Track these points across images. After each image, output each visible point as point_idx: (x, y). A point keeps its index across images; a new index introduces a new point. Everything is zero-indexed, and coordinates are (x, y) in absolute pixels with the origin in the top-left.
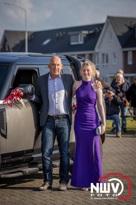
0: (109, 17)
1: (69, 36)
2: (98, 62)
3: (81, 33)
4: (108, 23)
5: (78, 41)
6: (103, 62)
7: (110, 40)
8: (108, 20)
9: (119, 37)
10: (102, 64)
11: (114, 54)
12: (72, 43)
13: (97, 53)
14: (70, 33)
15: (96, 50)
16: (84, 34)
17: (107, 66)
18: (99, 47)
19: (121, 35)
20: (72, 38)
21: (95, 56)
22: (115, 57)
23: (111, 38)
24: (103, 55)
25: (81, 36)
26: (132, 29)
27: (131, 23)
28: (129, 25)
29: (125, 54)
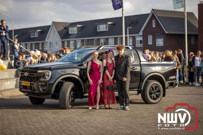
0: (53, 22)
1: (30, 33)
2: (47, 47)
3: (37, 31)
4: (53, 25)
5: (35, 36)
6: (50, 47)
10: (50, 49)
11: (57, 43)
12: (31, 37)
13: (47, 42)
14: (30, 31)
15: (46, 40)
16: (38, 32)
17: (52, 49)
18: (47, 39)
20: (31, 34)
21: (45, 44)
22: (57, 44)
23: (55, 34)
24: (50, 43)
25: (36, 33)
26: (66, 29)
27: (66, 25)
28: (65, 27)
29: (63, 42)
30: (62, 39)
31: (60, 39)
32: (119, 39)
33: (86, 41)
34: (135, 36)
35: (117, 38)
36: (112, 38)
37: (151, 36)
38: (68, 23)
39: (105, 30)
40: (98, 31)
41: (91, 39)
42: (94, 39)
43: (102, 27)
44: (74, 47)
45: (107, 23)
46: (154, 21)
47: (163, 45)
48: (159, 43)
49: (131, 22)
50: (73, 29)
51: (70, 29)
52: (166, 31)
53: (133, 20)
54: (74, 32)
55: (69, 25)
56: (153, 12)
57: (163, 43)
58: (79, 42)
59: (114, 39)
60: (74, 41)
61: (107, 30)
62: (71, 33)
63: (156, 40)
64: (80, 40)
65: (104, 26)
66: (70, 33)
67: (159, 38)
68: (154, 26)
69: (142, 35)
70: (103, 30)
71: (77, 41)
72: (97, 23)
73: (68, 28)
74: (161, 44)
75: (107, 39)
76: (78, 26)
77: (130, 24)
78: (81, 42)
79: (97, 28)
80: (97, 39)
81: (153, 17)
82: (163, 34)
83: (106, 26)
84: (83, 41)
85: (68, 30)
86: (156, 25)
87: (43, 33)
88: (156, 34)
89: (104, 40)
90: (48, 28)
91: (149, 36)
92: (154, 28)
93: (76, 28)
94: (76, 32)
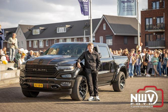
0: (19, 25)
3: (5, 32)
4: (19, 27)
7: (20, 36)
8: (19, 26)
9: (24, 34)
11: (22, 42)
19: (25, 32)
22: (22, 44)
23: (21, 35)
26: (31, 30)
27: (30, 27)
28: (29, 28)
29: (28, 42)
30: (27, 39)
31: (26, 39)
32: (75, 39)
33: (47, 41)
34: (89, 37)
35: (74, 38)
36: (70, 39)
37: (102, 37)
38: (32, 26)
39: (64, 32)
40: (57, 32)
41: (51, 40)
42: (54, 39)
43: (61, 30)
44: (37, 46)
45: (65, 26)
46: (104, 25)
47: (112, 45)
48: (109, 43)
49: (85, 26)
50: (36, 30)
51: (34, 30)
52: (115, 33)
53: (87, 24)
54: (37, 33)
55: (33, 27)
56: (103, 18)
57: (112, 43)
58: (41, 42)
59: (72, 39)
60: (37, 41)
61: (65, 32)
62: (35, 34)
63: (107, 40)
64: (43, 40)
65: (63, 28)
66: (33, 34)
67: (109, 39)
68: (104, 29)
69: (95, 36)
70: (62, 32)
71: (39, 41)
72: (57, 26)
73: (32, 30)
74: (110, 44)
75: (65, 39)
76: (40, 28)
77: (85, 27)
78: (43, 42)
79: (56, 30)
80: (57, 39)
81: (104, 21)
82: (112, 35)
83: (64, 28)
84: (45, 41)
85: (32, 31)
86: (106, 28)
87: (10, 34)
88: (106, 36)
89: (63, 40)
90: (15, 30)
91: (100, 37)
92: (105, 30)
93: (39, 30)
94: (38, 33)
